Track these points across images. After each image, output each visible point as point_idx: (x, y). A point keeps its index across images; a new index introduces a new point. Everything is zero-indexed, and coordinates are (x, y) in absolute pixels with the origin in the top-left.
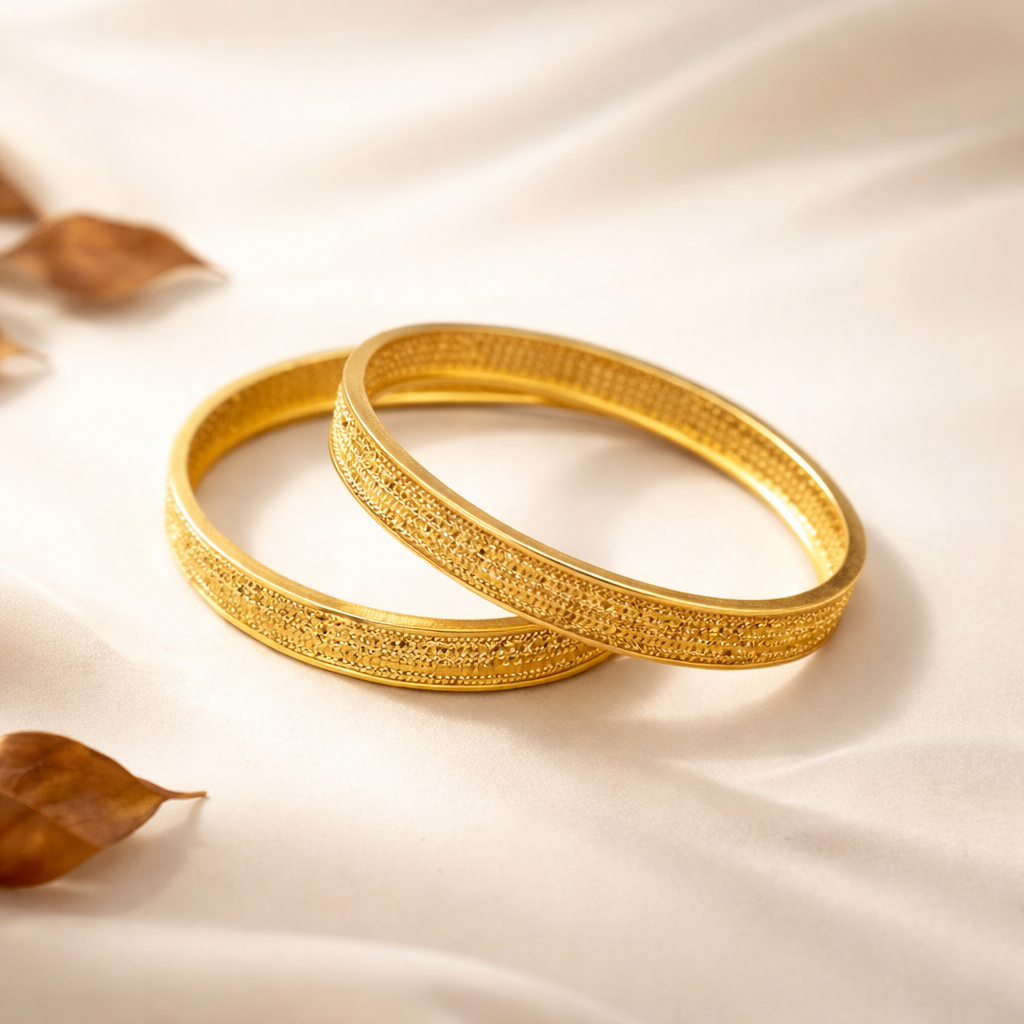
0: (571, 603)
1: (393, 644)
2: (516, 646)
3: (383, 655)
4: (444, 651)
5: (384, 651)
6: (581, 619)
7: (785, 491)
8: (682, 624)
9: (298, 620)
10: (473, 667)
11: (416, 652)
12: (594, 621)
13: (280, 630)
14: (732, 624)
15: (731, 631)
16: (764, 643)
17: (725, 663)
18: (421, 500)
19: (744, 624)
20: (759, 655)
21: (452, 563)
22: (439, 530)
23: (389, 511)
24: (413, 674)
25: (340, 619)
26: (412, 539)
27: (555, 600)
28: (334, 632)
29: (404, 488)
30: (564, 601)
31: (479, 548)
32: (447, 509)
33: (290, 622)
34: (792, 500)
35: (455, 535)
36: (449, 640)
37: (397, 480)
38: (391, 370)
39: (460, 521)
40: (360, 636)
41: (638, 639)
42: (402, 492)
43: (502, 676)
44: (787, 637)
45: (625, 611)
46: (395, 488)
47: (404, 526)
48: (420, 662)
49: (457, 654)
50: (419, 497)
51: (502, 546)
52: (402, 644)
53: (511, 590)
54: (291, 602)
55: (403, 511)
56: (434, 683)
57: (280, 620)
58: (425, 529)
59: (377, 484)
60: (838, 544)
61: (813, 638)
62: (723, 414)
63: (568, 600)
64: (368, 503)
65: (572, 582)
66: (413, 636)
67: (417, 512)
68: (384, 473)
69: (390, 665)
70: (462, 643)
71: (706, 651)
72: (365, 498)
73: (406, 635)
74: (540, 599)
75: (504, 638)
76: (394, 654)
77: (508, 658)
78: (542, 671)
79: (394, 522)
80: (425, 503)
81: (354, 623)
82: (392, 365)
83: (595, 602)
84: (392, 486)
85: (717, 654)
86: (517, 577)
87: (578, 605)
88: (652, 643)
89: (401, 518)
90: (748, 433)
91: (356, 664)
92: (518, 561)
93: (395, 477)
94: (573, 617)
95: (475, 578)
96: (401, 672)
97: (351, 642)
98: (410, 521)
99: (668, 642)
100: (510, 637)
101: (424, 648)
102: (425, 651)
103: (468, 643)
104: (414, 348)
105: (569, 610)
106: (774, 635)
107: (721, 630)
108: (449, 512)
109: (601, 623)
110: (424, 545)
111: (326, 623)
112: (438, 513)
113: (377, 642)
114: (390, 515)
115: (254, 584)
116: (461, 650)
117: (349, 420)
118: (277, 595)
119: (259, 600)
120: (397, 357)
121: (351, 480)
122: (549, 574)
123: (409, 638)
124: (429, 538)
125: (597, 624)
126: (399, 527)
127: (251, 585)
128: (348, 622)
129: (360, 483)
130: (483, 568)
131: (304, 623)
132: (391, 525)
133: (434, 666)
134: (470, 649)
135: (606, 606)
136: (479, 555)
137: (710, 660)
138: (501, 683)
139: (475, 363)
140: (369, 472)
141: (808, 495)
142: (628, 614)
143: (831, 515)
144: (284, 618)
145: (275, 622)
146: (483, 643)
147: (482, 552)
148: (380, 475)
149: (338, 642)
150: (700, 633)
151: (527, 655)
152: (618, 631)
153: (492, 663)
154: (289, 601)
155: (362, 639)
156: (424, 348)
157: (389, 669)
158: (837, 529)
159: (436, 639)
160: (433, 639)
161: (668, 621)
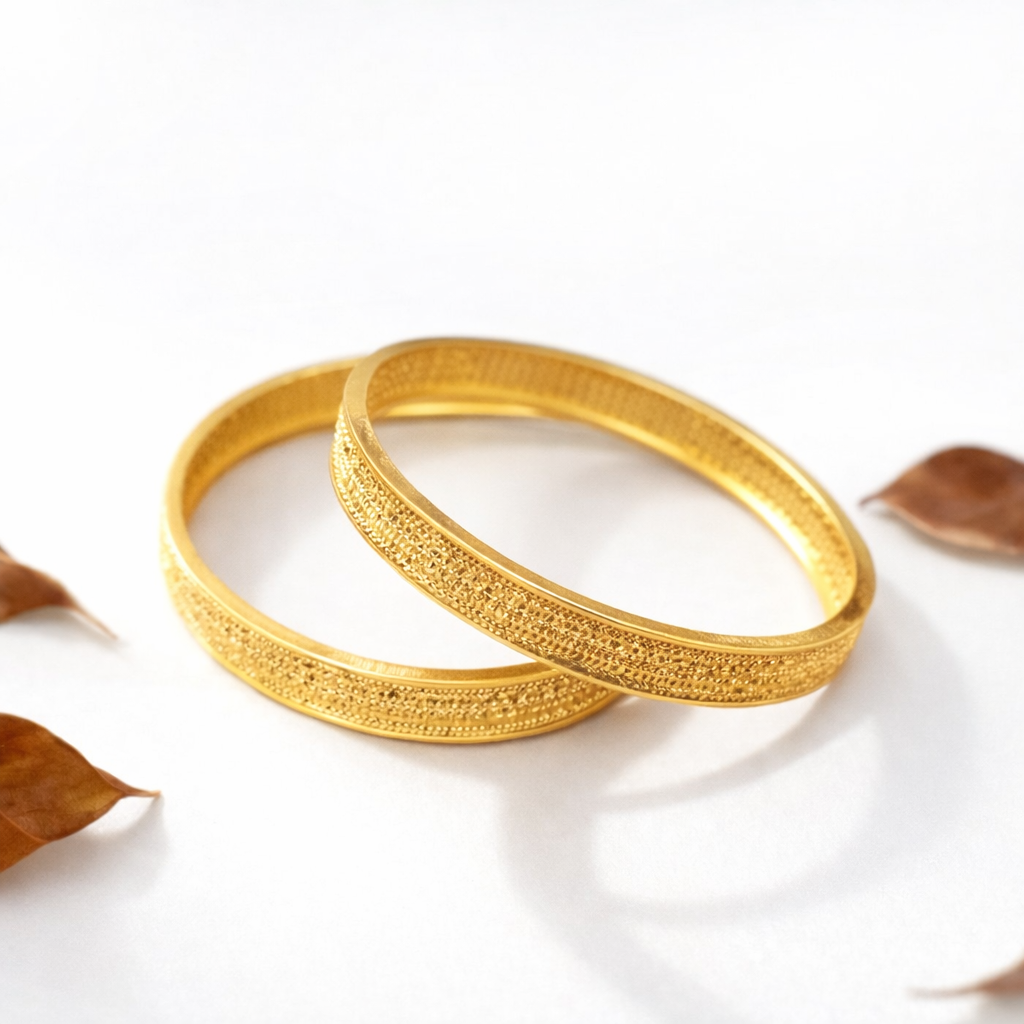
0: (578, 644)
1: (382, 694)
2: (510, 697)
3: (371, 705)
4: (435, 702)
5: (373, 702)
6: (589, 659)
7: (788, 513)
8: (693, 663)
9: (284, 665)
10: (464, 718)
11: (406, 703)
12: (603, 661)
13: (267, 675)
14: (744, 663)
15: (743, 670)
16: (776, 681)
17: (736, 701)
18: (426, 535)
19: (756, 662)
20: (770, 691)
21: (458, 601)
22: (444, 567)
23: (393, 545)
24: (403, 724)
25: (327, 668)
26: (415, 574)
27: (563, 639)
28: (321, 679)
29: (408, 521)
30: (572, 640)
31: (485, 586)
32: (452, 546)
33: (277, 667)
34: (795, 522)
35: (461, 572)
36: (440, 691)
37: (401, 513)
38: (386, 389)
39: (466, 558)
40: (348, 686)
41: (647, 680)
42: (406, 526)
43: (496, 727)
44: (800, 673)
45: (636, 651)
46: (399, 521)
47: (409, 561)
48: (410, 714)
49: (448, 705)
50: (424, 532)
51: (510, 584)
52: (392, 695)
53: (518, 628)
54: (278, 648)
55: (407, 546)
56: (424, 734)
57: (267, 665)
58: (430, 565)
59: (379, 516)
60: (844, 571)
61: (824, 672)
62: (724, 432)
63: (576, 639)
64: (370, 535)
65: (580, 621)
66: (402, 688)
67: (421, 546)
68: (387, 506)
69: (379, 715)
70: (453, 694)
71: (717, 689)
72: (367, 530)
73: (395, 686)
74: (548, 639)
75: (496, 690)
76: (382, 704)
77: (501, 709)
78: (538, 721)
79: (398, 556)
80: (430, 538)
81: (342, 672)
82: (388, 384)
83: (604, 641)
84: (395, 518)
85: (728, 692)
86: (524, 615)
87: (586, 644)
88: (661, 683)
89: (404, 553)
90: (749, 451)
91: (344, 713)
92: (526, 600)
93: (398, 510)
94: (581, 656)
95: (481, 615)
96: (390, 723)
97: (339, 691)
98: (414, 558)
99: (679, 682)
100: (503, 689)
101: (414, 698)
102: (415, 702)
103: (460, 694)
104: (411, 365)
105: (577, 649)
106: (786, 672)
107: (733, 669)
108: (455, 549)
109: (610, 663)
110: (427, 582)
111: (313, 670)
112: (444, 549)
113: (365, 691)
114: (393, 550)
115: (241, 626)
116: (451, 702)
117: (350, 446)
118: (263, 639)
119: (245, 641)
120: (393, 375)
121: (352, 509)
122: (557, 613)
123: (398, 689)
124: (434, 575)
125: (606, 664)
126: (403, 561)
127: (237, 626)
128: (335, 671)
129: (361, 514)
130: (488, 606)
131: (291, 669)
132: (395, 560)
133: (425, 717)
134: (462, 701)
135: (616, 645)
136: (485, 593)
137: (720, 698)
138: (494, 734)
139: (470, 377)
140: (371, 503)
141: (811, 518)
142: (640, 654)
143: (837, 541)
144: (271, 662)
145: (261, 666)
146: (475, 694)
147: (488, 590)
148: (384, 507)
149: (326, 690)
150: (711, 673)
151: (521, 706)
152: (627, 671)
153: (485, 714)
154: (275, 647)
155: (350, 689)
156: (418, 364)
157: (378, 720)
158: (843, 555)
159: (426, 691)
160: (423, 690)
161: (679, 661)
